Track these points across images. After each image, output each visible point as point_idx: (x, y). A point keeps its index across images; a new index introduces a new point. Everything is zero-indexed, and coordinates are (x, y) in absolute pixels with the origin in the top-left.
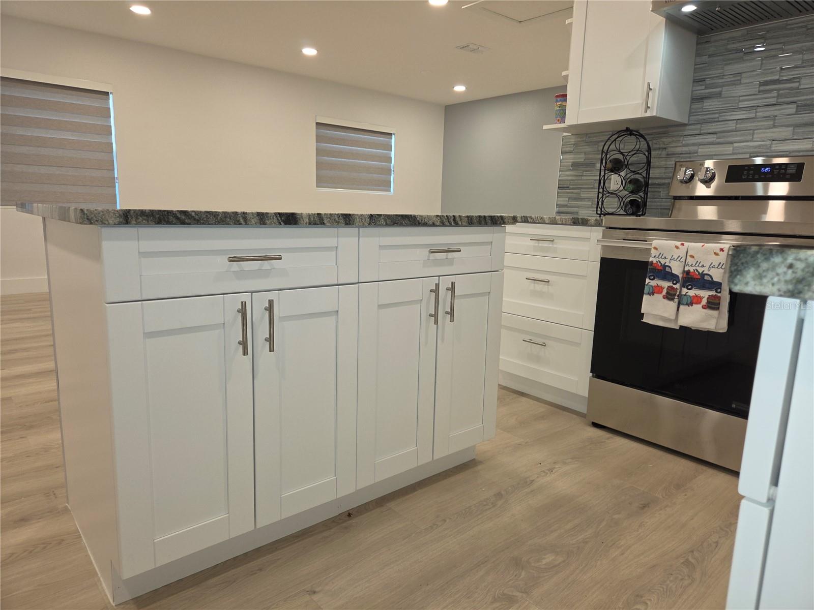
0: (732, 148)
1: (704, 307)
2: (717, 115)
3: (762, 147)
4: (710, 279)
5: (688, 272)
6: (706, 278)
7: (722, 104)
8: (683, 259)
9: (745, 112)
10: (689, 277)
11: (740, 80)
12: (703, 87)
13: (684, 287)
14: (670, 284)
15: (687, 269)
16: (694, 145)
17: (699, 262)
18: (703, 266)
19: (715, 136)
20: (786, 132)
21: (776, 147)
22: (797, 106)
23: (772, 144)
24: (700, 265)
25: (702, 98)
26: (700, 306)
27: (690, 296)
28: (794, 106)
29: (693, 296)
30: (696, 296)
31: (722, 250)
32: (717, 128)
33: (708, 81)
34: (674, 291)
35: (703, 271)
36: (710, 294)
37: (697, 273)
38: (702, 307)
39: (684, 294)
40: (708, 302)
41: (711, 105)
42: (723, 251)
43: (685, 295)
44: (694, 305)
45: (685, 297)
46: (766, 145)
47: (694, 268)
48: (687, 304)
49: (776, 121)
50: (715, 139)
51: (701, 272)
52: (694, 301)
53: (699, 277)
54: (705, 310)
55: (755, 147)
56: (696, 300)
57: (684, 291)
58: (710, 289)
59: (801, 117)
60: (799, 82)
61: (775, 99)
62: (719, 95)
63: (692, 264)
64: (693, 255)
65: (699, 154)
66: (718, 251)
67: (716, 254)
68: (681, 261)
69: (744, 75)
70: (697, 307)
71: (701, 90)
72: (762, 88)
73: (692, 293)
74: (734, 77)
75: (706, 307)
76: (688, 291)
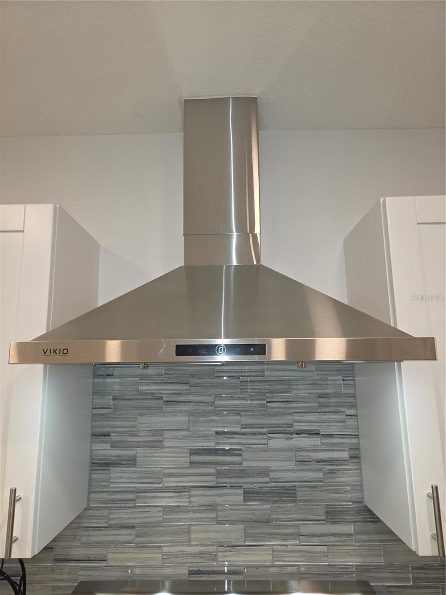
0: (160, 556)
2: (133, 496)
3: (204, 556)
7: (139, 478)
9: (173, 494)
11: (162, 441)
12: (108, 446)
16: (98, 544)
19: (133, 532)
20: (233, 533)
21: (224, 556)
22: (245, 492)
23: (217, 551)
25: (107, 465)
28: (241, 491)
32: (134, 518)
33: (115, 438)
41: (122, 477)
46: (210, 553)
49: (219, 513)
50: (132, 537)
55: (195, 555)
59: (251, 510)
60: (240, 455)
61: (213, 478)
62: (132, 462)
65: (110, 564)
69: (167, 434)
71: (104, 450)
72: (196, 458)
74: (153, 435)
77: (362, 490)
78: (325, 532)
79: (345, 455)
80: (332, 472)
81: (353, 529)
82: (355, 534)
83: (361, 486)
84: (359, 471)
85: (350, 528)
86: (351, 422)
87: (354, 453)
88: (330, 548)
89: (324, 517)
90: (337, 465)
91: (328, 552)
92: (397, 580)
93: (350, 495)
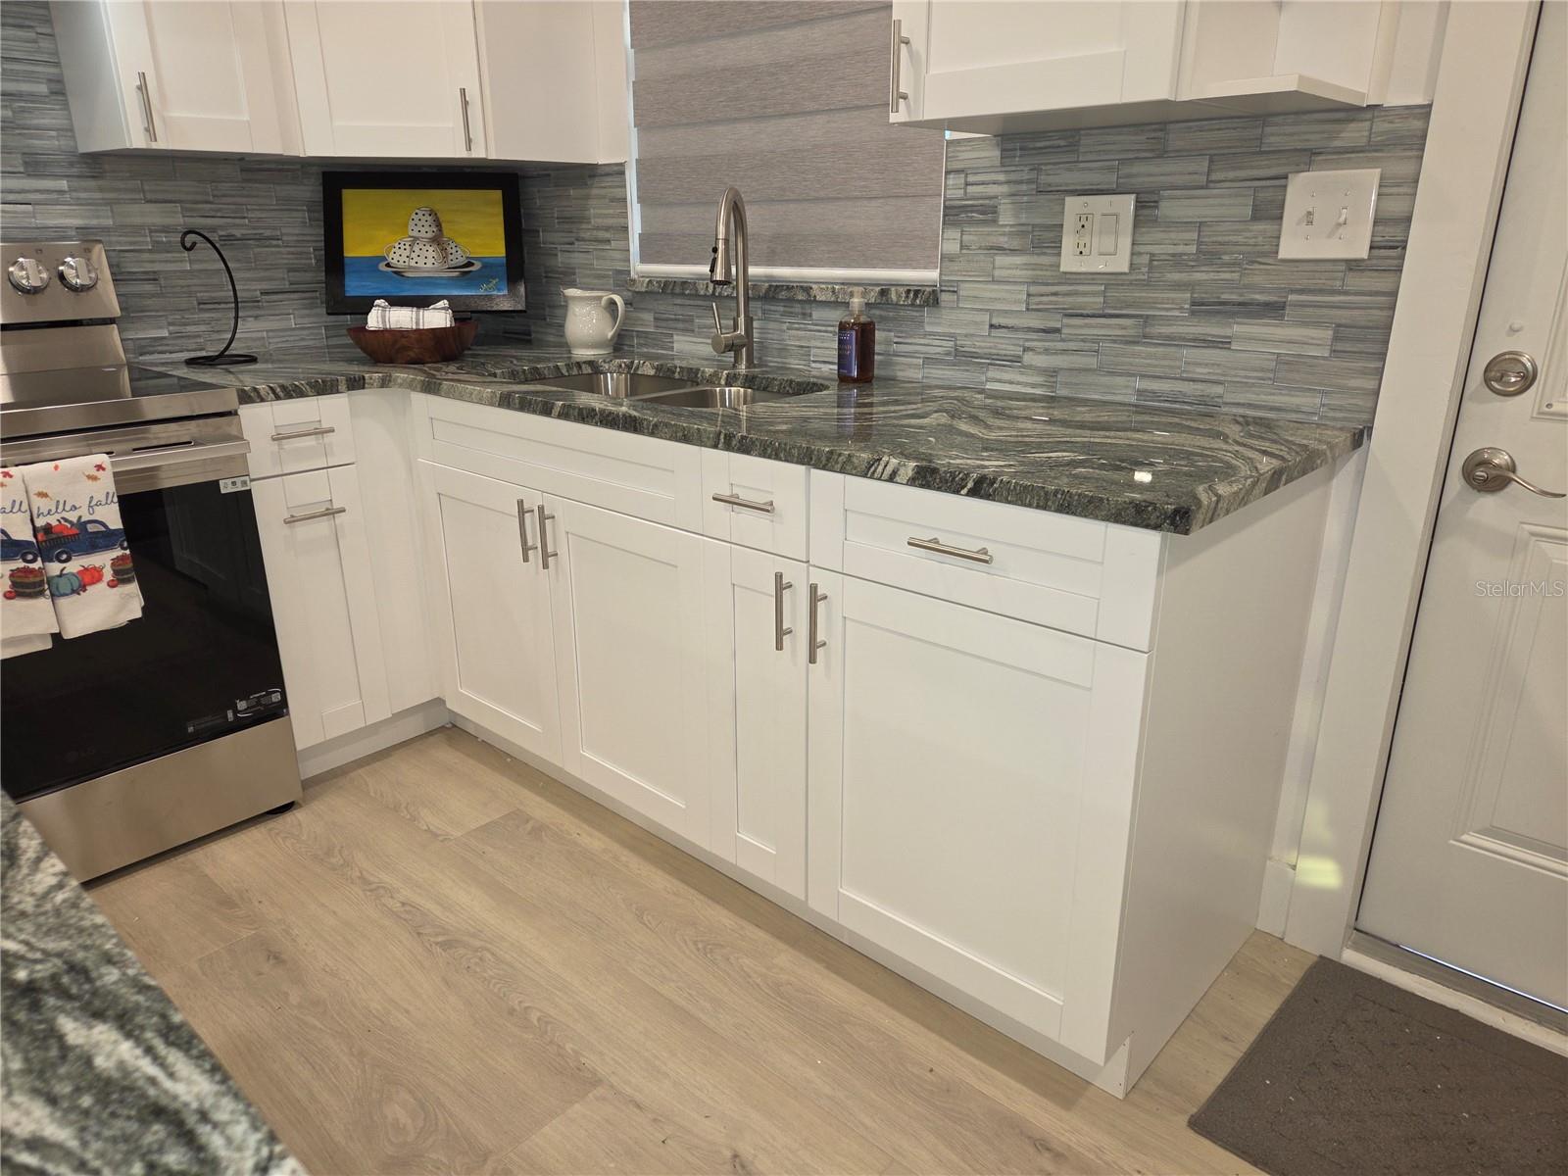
1: (112, 585)
4: (104, 529)
5: (48, 529)
6: (91, 528)
8: (25, 507)
10: (54, 536)
13: (51, 561)
14: (20, 564)
15: (40, 522)
17: (61, 503)
18: (74, 508)
24: (67, 508)
26: (102, 586)
27: (73, 574)
29: (79, 572)
30: (86, 569)
31: (100, 467)
34: (36, 576)
35: (80, 517)
36: (115, 557)
37: (69, 526)
38: (108, 585)
39: (58, 573)
40: (116, 572)
42: (104, 469)
43: (61, 576)
44: (88, 588)
45: (62, 581)
47: (58, 516)
48: (74, 592)
51: (75, 520)
52: (87, 579)
53: (75, 531)
54: (115, 589)
56: (92, 576)
57: (54, 568)
58: (108, 547)
63: (50, 511)
64: (45, 491)
66: (94, 472)
67: (94, 478)
68: (23, 509)
70: (99, 590)
73: (74, 566)
75: (115, 583)
76: (64, 565)
77: (73, 137)
78: (27, 188)
79: (43, 89)
80: (23, 110)
81: (66, 185)
82: (70, 191)
83: (71, 130)
84: (65, 112)
85: (64, 184)
86: (45, 44)
87: (54, 86)
88: (37, 207)
89: (22, 170)
90: (32, 102)
91: (34, 213)
92: (131, 243)
93: (57, 143)
